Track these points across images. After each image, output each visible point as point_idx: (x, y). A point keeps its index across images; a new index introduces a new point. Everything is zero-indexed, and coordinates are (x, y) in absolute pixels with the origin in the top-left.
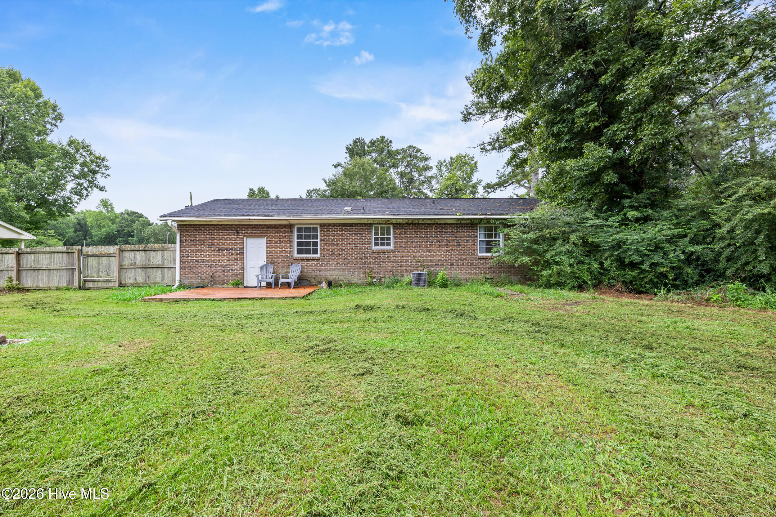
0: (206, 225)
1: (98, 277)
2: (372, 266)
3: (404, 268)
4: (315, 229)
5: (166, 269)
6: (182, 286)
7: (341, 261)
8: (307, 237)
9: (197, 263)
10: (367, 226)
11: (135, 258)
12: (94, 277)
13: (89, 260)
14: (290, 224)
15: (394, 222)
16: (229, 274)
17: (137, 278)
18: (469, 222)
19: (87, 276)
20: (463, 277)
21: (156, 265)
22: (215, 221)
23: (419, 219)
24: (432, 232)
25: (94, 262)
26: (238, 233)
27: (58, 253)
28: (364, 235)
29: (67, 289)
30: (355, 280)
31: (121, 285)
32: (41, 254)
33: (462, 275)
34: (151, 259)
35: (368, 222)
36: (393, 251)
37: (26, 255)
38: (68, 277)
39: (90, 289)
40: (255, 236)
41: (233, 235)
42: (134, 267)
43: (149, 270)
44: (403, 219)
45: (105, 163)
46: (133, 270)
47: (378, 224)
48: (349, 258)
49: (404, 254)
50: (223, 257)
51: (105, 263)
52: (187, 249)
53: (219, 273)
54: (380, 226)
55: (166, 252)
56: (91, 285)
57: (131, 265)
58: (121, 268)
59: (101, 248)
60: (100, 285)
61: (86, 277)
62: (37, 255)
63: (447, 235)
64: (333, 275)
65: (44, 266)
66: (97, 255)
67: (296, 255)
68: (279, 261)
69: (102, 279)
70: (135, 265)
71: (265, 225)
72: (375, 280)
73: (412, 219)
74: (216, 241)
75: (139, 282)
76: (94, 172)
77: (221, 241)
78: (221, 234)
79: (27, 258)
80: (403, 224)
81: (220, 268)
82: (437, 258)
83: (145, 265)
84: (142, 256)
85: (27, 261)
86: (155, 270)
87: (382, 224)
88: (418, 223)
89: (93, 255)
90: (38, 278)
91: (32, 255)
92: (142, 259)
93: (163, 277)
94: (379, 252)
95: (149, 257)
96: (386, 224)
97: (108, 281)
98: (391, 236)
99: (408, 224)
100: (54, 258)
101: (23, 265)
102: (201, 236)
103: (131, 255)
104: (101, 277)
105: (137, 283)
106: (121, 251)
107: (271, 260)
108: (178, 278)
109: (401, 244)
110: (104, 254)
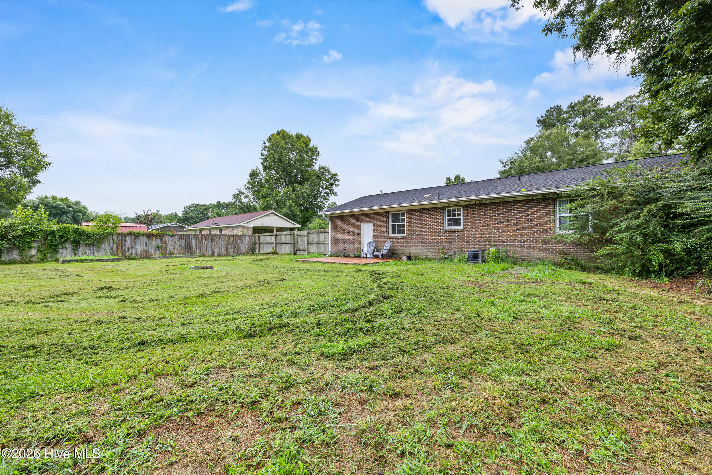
0: (342, 216)
1: (301, 248)
2: (444, 244)
3: (472, 246)
4: (403, 215)
5: (325, 244)
6: (331, 255)
7: (420, 239)
8: (396, 221)
9: (338, 240)
10: (441, 209)
11: (314, 237)
12: (299, 248)
13: (298, 239)
14: (386, 212)
15: (463, 204)
16: (353, 248)
17: (315, 249)
18: (540, 197)
19: (297, 248)
20: (536, 257)
21: (322, 241)
22: (346, 212)
23: (486, 199)
24: (501, 210)
25: (300, 240)
26: (357, 220)
27: (288, 235)
28: (438, 217)
29: (290, 254)
30: (430, 255)
31: (308, 253)
32: (283, 236)
33: (535, 255)
34: (320, 238)
35: (441, 206)
36: (462, 231)
37: (278, 236)
38: (290, 248)
39: (298, 254)
40: (367, 222)
41: (355, 222)
42: (313, 243)
43: (319, 245)
44: (470, 200)
45: (337, 178)
46: (313, 245)
47: (450, 207)
48: (426, 237)
49: (473, 233)
50: (350, 236)
51: (303, 240)
52: (334, 232)
53: (349, 247)
54: (452, 208)
55: (325, 234)
56: (298, 252)
57: (312, 241)
58: (309, 243)
60: (301, 252)
63: (517, 213)
64: (414, 250)
65: (283, 242)
66: (301, 236)
67: (392, 235)
70: (314, 241)
71: (372, 213)
72: (446, 256)
73: (480, 200)
74: (347, 226)
75: (315, 252)
76: (332, 184)
77: (349, 226)
78: (349, 221)
79: (278, 238)
80: (471, 205)
81: (349, 244)
82: (505, 236)
83: (318, 241)
84: (316, 236)
86: (321, 245)
87: (454, 206)
88: (485, 203)
89: (299, 236)
90: (282, 248)
91: (280, 236)
92: (316, 238)
93: (324, 249)
94: (450, 231)
96: (456, 206)
97: (304, 250)
98: (462, 217)
99: (475, 204)
102: (340, 223)
103: (312, 236)
106: (309, 233)
107: (375, 238)
108: (330, 250)
109: (470, 224)
110: (303, 235)
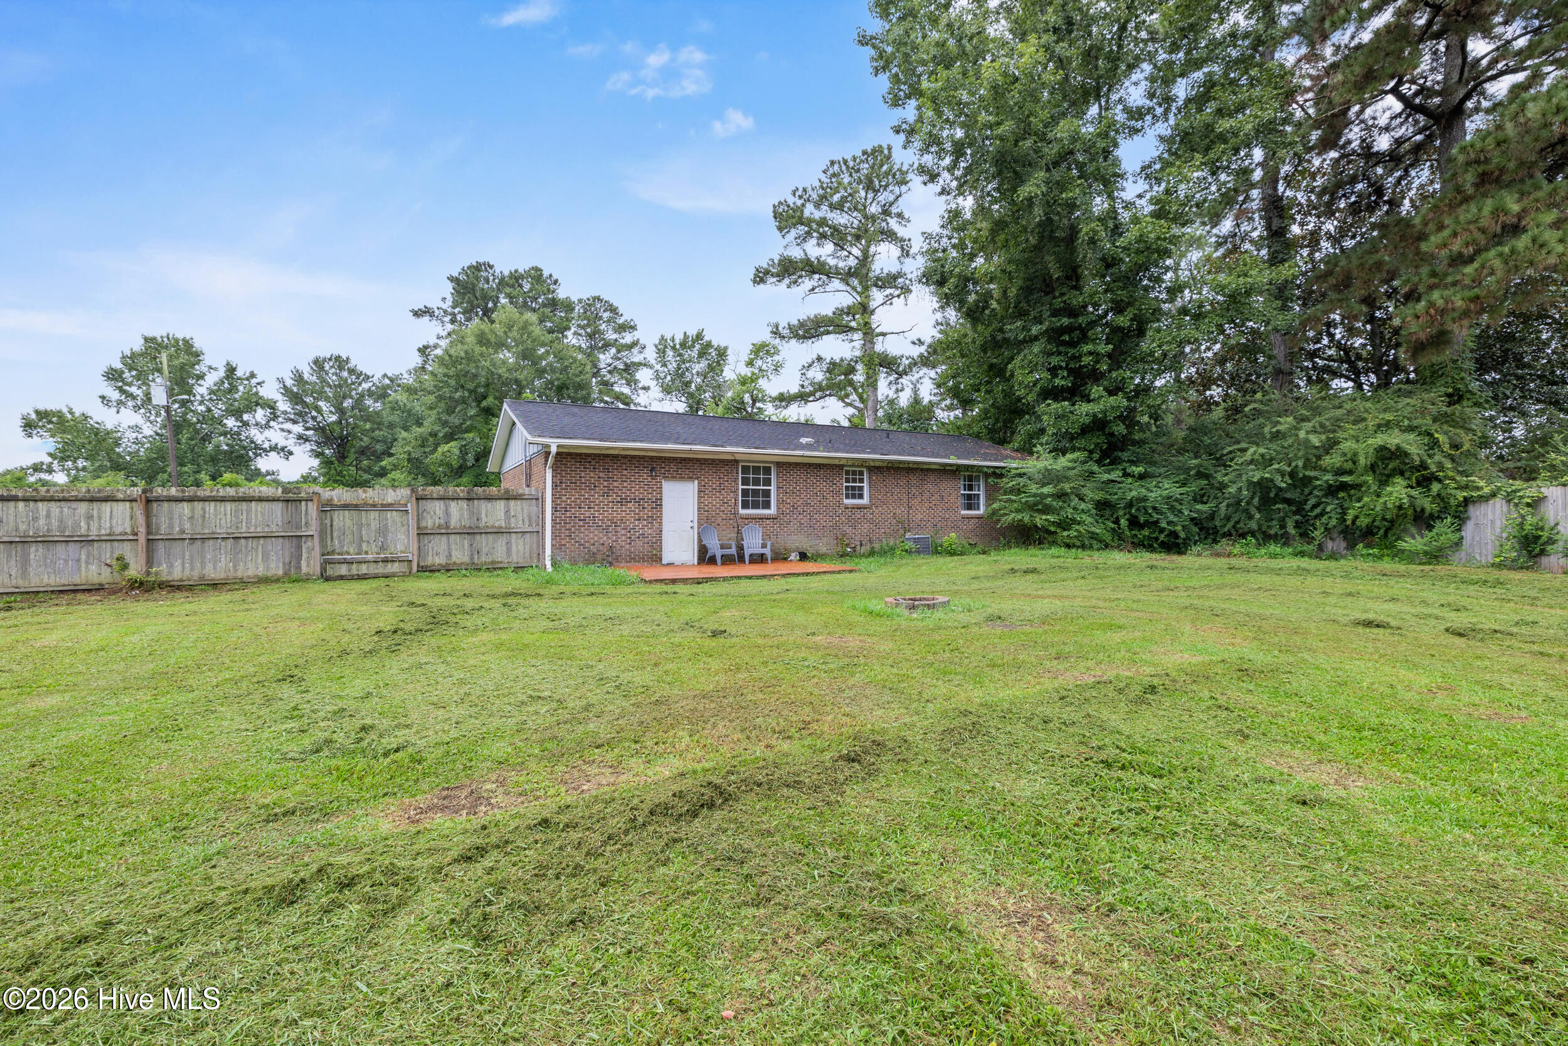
0: (599, 455)
1: (360, 554)
2: (845, 529)
3: (883, 531)
4: (767, 471)
5: (513, 535)
7: (805, 520)
8: (756, 482)
9: (581, 523)
10: (838, 468)
11: (447, 513)
12: (348, 553)
13: (335, 517)
14: (736, 461)
15: (872, 464)
16: (639, 543)
17: (453, 553)
18: (954, 468)
19: (333, 552)
21: (493, 527)
22: (616, 449)
24: (914, 479)
25: (348, 521)
26: (653, 471)
27: (260, 500)
28: (833, 482)
29: (284, 580)
30: (823, 549)
31: (419, 569)
32: (213, 504)
34: (483, 516)
35: (838, 463)
36: (868, 508)
37: (166, 504)
38: (287, 554)
40: (682, 478)
41: (645, 475)
42: (445, 531)
43: (478, 537)
44: (884, 461)
46: (444, 538)
47: (851, 466)
48: (815, 516)
49: (883, 511)
50: (629, 512)
51: (374, 525)
52: (564, 498)
53: (622, 541)
54: (853, 469)
55: (512, 503)
56: (343, 570)
57: (439, 527)
58: (423, 533)
59: (365, 492)
60: (364, 569)
61: (328, 554)
62: (198, 506)
64: (794, 542)
65: (221, 531)
66: (356, 506)
67: (741, 511)
68: (719, 520)
69: (370, 557)
70: (448, 527)
71: (698, 460)
72: (848, 549)
73: (893, 462)
74: (616, 484)
75: (458, 562)
77: (625, 484)
78: (625, 472)
79: (171, 512)
80: (883, 468)
81: (623, 532)
82: (919, 516)
83: (470, 527)
84: (461, 509)
85: (171, 519)
86: (491, 537)
87: (856, 466)
89: (346, 507)
90: (203, 557)
91: (185, 504)
92: (462, 515)
93: (509, 550)
94: (850, 507)
95: (479, 513)
96: (861, 466)
97: (386, 561)
98: (865, 485)
99: (887, 468)
100: (249, 512)
101: (158, 529)
102: (589, 475)
103: (438, 507)
104: (366, 553)
105: (455, 563)
106: (417, 499)
107: (706, 520)
108: (548, 552)
109: (879, 498)
110: (374, 506)
